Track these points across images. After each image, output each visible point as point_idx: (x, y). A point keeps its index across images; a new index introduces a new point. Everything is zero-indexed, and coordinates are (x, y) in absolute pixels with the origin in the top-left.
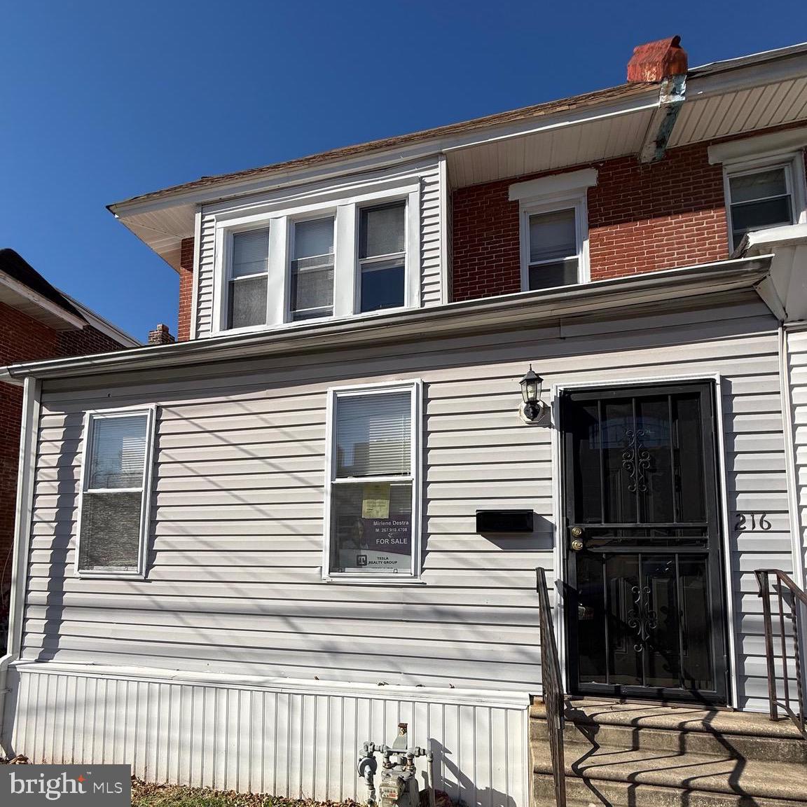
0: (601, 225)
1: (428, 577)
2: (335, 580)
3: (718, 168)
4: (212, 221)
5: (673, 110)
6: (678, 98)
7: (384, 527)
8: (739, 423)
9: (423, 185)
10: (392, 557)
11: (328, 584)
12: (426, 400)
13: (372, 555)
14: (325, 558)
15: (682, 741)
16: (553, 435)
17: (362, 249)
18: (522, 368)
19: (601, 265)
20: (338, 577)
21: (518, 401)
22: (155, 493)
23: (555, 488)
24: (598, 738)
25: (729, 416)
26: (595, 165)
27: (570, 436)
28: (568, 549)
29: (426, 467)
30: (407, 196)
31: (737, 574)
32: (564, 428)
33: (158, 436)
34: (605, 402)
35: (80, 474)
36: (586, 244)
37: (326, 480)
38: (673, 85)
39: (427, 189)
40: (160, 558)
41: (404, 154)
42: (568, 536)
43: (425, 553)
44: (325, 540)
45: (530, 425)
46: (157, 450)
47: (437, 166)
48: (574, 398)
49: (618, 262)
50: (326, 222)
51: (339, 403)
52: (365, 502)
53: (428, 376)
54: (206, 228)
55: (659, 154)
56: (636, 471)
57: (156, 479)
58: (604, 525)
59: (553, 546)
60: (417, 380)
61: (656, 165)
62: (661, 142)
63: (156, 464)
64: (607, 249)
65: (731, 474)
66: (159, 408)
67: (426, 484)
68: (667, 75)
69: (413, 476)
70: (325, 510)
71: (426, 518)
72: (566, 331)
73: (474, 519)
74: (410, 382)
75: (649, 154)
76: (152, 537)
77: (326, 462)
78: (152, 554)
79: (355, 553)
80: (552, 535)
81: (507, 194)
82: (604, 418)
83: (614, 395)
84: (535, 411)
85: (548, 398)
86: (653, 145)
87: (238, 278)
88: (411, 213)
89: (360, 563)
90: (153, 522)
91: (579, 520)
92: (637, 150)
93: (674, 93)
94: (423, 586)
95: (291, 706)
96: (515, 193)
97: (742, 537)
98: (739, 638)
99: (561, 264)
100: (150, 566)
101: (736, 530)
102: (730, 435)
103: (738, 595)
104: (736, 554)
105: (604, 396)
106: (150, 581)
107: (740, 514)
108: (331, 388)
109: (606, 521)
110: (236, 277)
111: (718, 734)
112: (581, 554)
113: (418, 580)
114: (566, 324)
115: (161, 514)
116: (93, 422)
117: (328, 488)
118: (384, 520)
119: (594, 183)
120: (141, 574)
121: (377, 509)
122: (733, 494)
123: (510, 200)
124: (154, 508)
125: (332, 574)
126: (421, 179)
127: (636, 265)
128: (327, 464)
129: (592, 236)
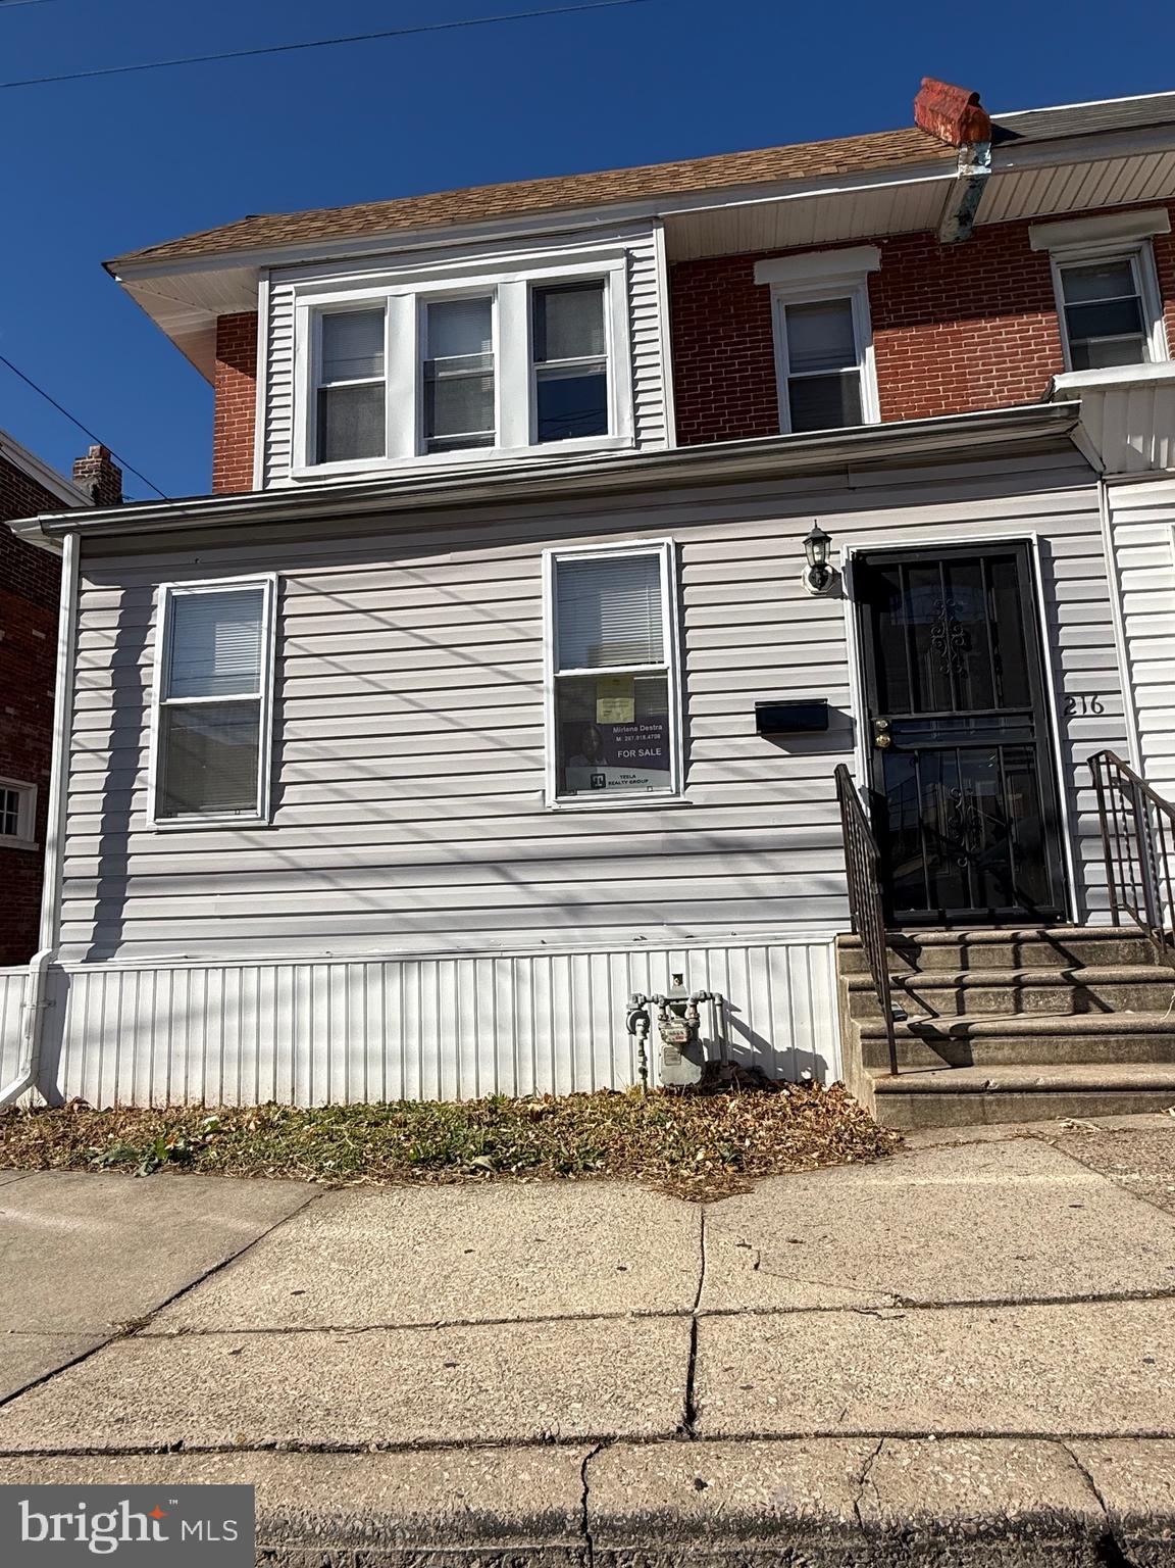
0: (891, 326)
1: (694, 795)
2: (564, 806)
3: (1044, 255)
4: (290, 293)
5: (977, 183)
6: (981, 170)
7: (629, 734)
8: (1062, 590)
9: (631, 260)
10: (641, 774)
11: (556, 812)
12: (681, 566)
13: (612, 773)
14: (549, 779)
15: (1017, 954)
16: (847, 607)
17: (539, 347)
18: (806, 525)
19: (893, 382)
20: (572, 802)
21: (802, 566)
22: (279, 701)
23: (851, 673)
24: (920, 963)
25: (1050, 582)
26: (875, 241)
27: (867, 607)
28: (872, 747)
29: (685, 652)
30: (607, 274)
31: (1070, 767)
32: (859, 598)
33: (281, 618)
34: (907, 567)
35: (153, 677)
36: (870, 351)
37: (547, 674)
38: (975, 154)
39: (636, 267)
40: (290, 795)
41: (601, 215)
42: (872, 731)
43: (688, 763)
44: (549, 755)
45: (817, 596)
46: (281, 639)
47: (651, 235)
48: (870, 561)
49: (916, 379)
50: (479, 306)
51: (560, 570)
52: (600, 702)
53: (682, 534)
54: (278, 305)
55: (965, 233)
56: (948, 648)
57: (280, 680)
58: (914, 716)
59: (853, 745)
60: (668, 540)
61: (959, 248)
62: (965, 218)
63: (280, 659)
64: (899, 359)
65: (1056, 650)
66: (281, 579)
67: (685, 674)
68: (965, 140)
69: (668, 663)
70: (547, 713)
71: (687, 718)
72: (855, 480)
73: (753, 717)
74: (659, 543)
75: (949, 231)
76: (278, 764)
77: (544, 649)
78: (278, 789)
79: (591, 770)
80: (851, 732)
81: (751, 274)
82: (907, 587)
83: (917, 557)
84: (823, 579)
85: (838, 562)
86: (955, 222)
87: (334, 384)
88: (613, 299)
89: (596, 784)
90: (278, 743)
91: (884, 711)
92: (935, 225)
93: (976, 162)
94: (688, 806)
95: (516, 976)
96: (762, 274)
97: (1073, 722)
98: (1076, 840)
99: (839, 376)
100: (275, 806)
101: (1066, 715)
102: (1053, 605)
103: (1072, 791)
104: (1067, 744)
105: (907, 558)
106: (276, 828)
107: (1070, 696)
108: (547, 550)
109: (918, 710)
110: (330, 383)
111: (1054, 942)
112: (890, 750)
113: (682, 799)
114: (855, 471)
115: (290, 730)
116: (173, 602)
117: (549, 683)
118: (628, 725)
119: (876, 266)
120: (263, 818)
121: (618, 712)
122: (1059, 673)
123: (756, 283)
124: (279, 722)
125: (560, 799)
126: (627, 252)
127: (942, 384)
128: (547, 653)
129: (877, 341)
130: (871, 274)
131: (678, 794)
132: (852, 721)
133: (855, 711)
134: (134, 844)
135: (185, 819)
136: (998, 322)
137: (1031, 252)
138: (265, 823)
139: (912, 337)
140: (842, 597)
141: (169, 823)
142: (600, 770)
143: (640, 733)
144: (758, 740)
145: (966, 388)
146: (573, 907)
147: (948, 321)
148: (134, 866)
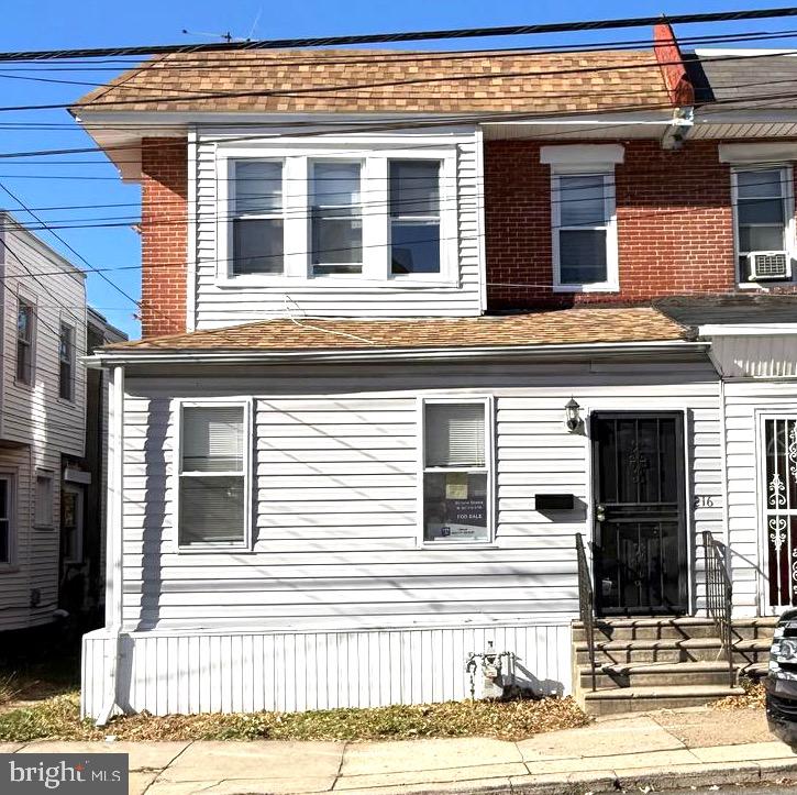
1: (499, 543)
2: (428, 547)
7: (464, 505)
10: (470, 528)
11: (423, 550)
12: (497, 411)
13: (454, 527)
14: (419, 531)
15: (659, 632)
16: (585, 441)
20: (431, 545)
22: (256, 477)
23: (587, 478)
24: (612, 637)
28: (596, 520)
29: (497, 461)
31: (693, 534)
32: (593, 438)
33: (255, 426)
37: (418, 468)
40: (262, 534)
42: (596, 512)
43: (497, 525)
44: (420, 516)
45: (571, 433)
46: (256, 439)
48: (601, 417)
52: (448, 486)
53: (497, 391)
56: (638, 467)
57: (256, 464)
59: (586, 518)
60: (490, 395)
63: (256, 451)
65: (692, 472)
66: (255, 400)
67: (497, 474)
69: (487, 468)
70: (419, 493)
71: (498, 499)
72: (594, 368)
73: (534, 500)
74: (485, 396)
76: (255, 515)
78: (256, 530)
80: (585, 511)
82: (618, 431)
83: (625, 416)
84: (575, 425)
85: (584, 415)
90: (256, 503)
91: (602, 501)
94: (497, 549)
97: (697, 511)
98: (694, 573)
100: (255, 541)
101: (694, 507)
103: (694, 547)
104: (693, 522)
105: (619, 417)
106: (255, 554)
107: (697, 496)
108: (421, 394)
109: (619, 502)
111: (677, 626)
112: (604, 524)
113: (493, 544)
114: (594, 363)
115: (262, 495)
117: (420, 477)
118: (464, 500)
120: (247, 547)
121: (458, 493)
122: (693, 484)
124: (256, 490)
125: (426, 542)
128: (419, 455)
132: (586, 505)
133: (588, 501)
138: (249, 550)
140: (584, 435)
141: (185, 548)
142: (447, 525)
143: (470, 505)
144: (536, 512)
146: (437, 606)
148: (164, 574)
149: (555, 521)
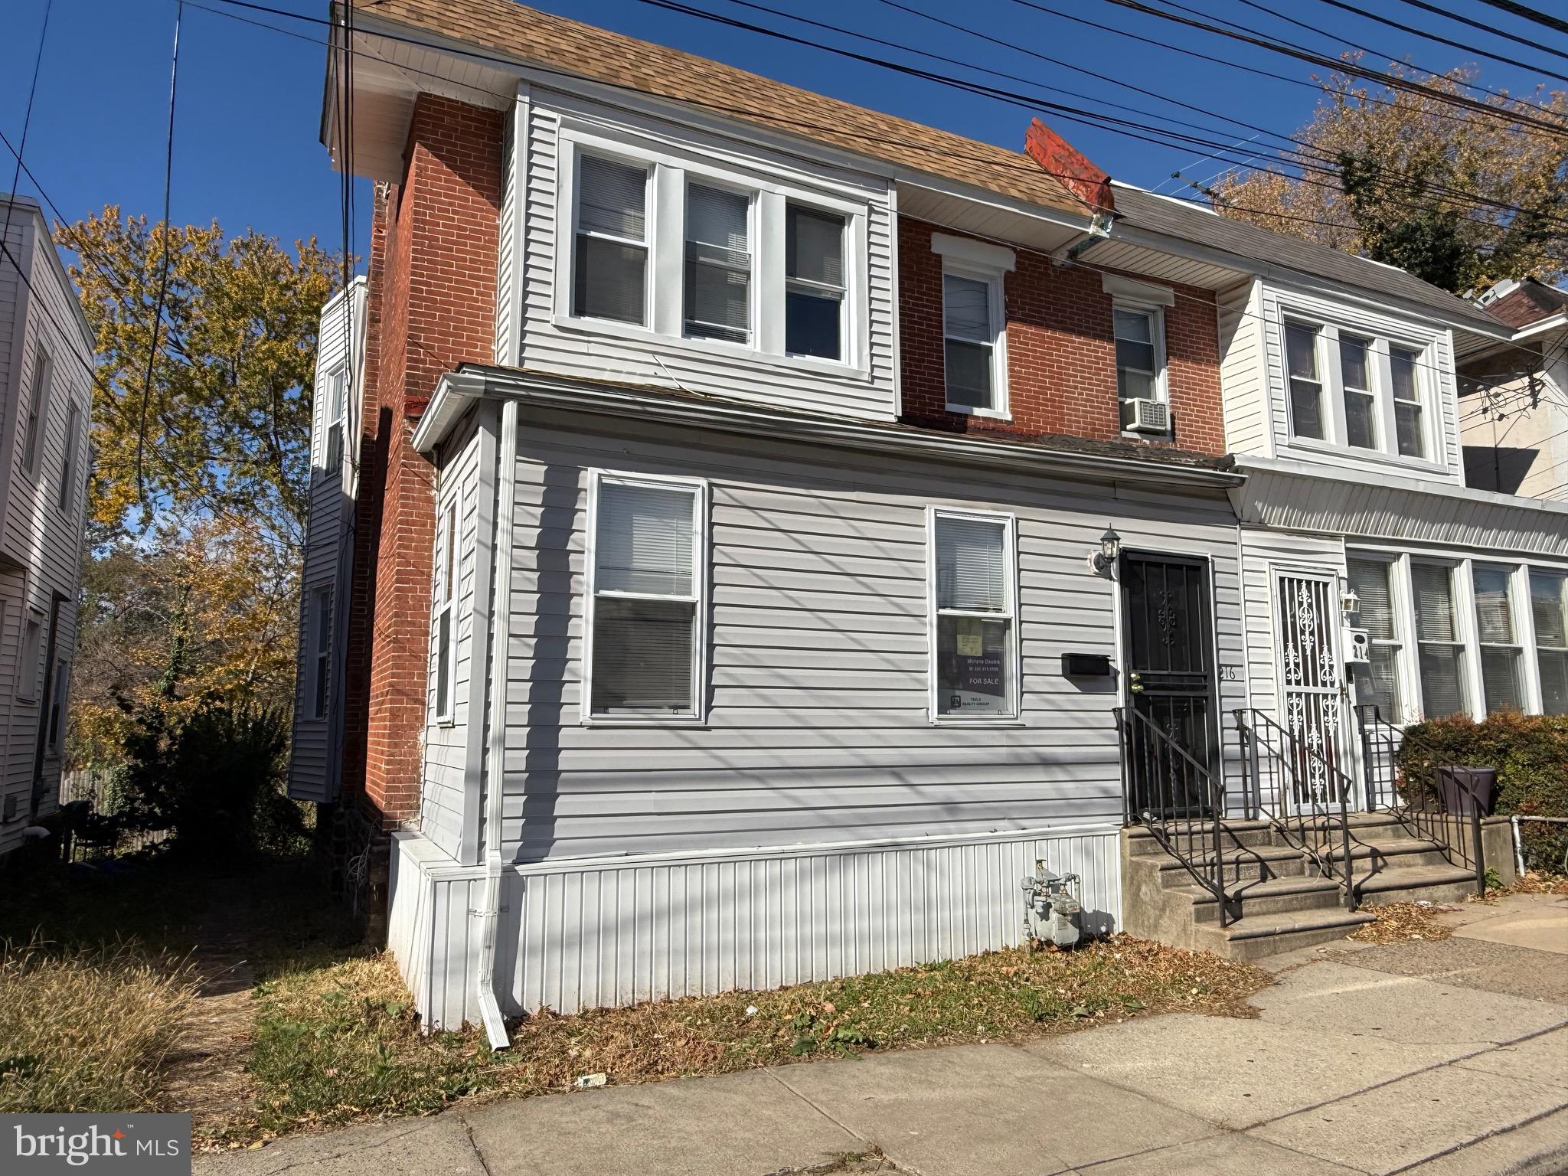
1: (1027, 719)
2: (943, 723)
3: (1110, 297)
5: (1096, 239)
6: (1104, 234)
7: (980, 665)
9: (871, 210)
10: (984, 697)
11: (936, 727)
13: (965, 696)
14: (932, 698)
16: (1116, 587)
18: (1105, 522)
20: (945, 719)
21: (1088, 552)
22: (712, 606)
23: (1116, 637)
26: (1012, 246)
27: (1127, 589)
28: (1129, 692)
29: (1020, 606)
31: (1221, 714)
32: (1123, 582)
35: (584, 565)
36: (1002, 335)
37: (931, 610)
38: (1103, 221)
39: (875, 217)
42: (1129, 682)
43: (1022, 694)
44: (932, 677)
45: (1097, 575)
46: (713, 545)
47: (886, 194)
48: (1131, 557)
49: (1033, 368)
50: (738, 203)
52: (961, 637)
55: (1068, 263)
56: (1167, 625)
57: (713, 585)
58: (1150, 672)
59: (1116, 689)
60: (1012, 515)
61: (1066, 272)
62: (1073, 254)
63: (712, 565)
64: (1024, 349)
66: (711, 487)
69: (1012, 614)
72: (1121, 493)
73: (1060, 662)
74: (1006, 515)
75: (1061, 258)
76: (711, 667)
77: (928, 589)
78: (711, 690)
79: (951, 692)
80: (1115, 680)
81: (929, 241)
83: (1153, 559)
86: (1066, 254)
87: (593, 234)
89: (954, 705)
91: (1135, 668)
93: (1101, 227)
94: (1023, 727)
96: (937, 244)
97: (1222, 684)
98: (1224, 762)
100: (710, 707)
101: (1219, 678)
103: (1222, 730)
104: (1220, 698)
105: (1148, 558)
106: (711, 729)
107: (1221, 666)
110: (590, 230)
113: (1018, 722)
115: (721, 635)
117: (934, 619)
118: (978, 658)
119: (1013, 268)
120: (699, 719)
121: (971, 646)
122: (1218, 650)
123: (934, 250)
124: (712, 626)
125: (938, 716)
126: (868, 202)
129: (1011, 329)
130: (1009, 272)
131: (1017, 719)
132: (1117, 673)
133: (1118, 663)
134: (565, 738)
135: (615, 715)
136: (1082, 339)
137: (1102, 292)
138: (701, 723)
139: (1032, 334)
140: (1111, 578)
141: (602, 719)
142: (958, 693)
143: (984, 665)
144: (1063, 679)
145: (1062, 385)
146: (951, 807)
147: (1055, 329)
148: (566, 759)
149: (1085, 691)
